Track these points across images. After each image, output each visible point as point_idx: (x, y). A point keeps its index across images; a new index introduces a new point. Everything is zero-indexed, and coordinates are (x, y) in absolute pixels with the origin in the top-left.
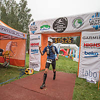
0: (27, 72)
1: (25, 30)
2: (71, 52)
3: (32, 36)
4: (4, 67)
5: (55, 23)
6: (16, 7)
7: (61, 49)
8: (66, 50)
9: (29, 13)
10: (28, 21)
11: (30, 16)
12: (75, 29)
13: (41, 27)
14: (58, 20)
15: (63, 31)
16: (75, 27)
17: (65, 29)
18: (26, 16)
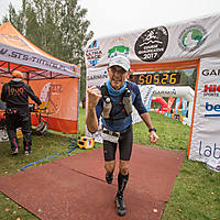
0: (82, 144)
1: (76, 56)
2: (178, 104)
3: (90, 72)
4: (39, 134)
5: (140, 40)
6: (57, 7)
7: (154, 98)
8: (167, 99)
9: (83, 19)
10: (82, 37)
11: (86, 24)
12: (185, 53)
13: (110, 51)
14: (147, 33)
15: (157, 59)
16: (184, 47)
17: (161, 54)
18: (77, 26)
